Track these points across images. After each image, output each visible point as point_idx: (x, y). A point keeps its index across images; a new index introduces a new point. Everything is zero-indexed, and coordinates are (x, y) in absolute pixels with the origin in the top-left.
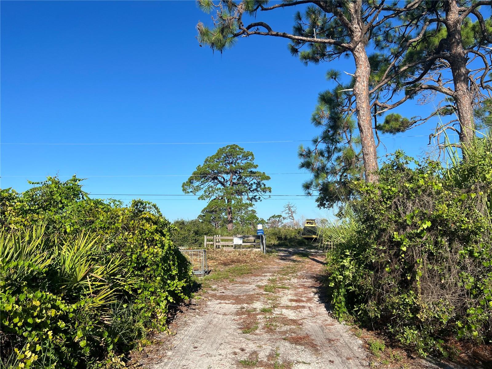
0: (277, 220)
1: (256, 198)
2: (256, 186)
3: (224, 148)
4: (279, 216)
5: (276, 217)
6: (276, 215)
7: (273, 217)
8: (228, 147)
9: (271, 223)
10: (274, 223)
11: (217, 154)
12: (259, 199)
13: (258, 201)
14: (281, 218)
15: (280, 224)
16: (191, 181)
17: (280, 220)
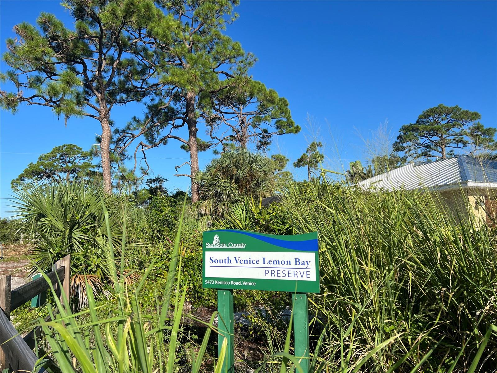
3: (60, 147)
8: (64, 146)
11: (52, 153)
16: (21, 178)
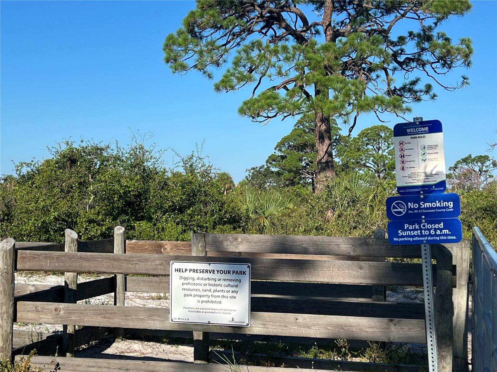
0: (477, 169)
1: (416, 88)
2: (418, 44)
4: (482, 159)
5: (473, 160)
6: (473, 157)
7: (465, 161)
9: (458, 177)
10: (466, 175)
12: (427, 92)
13: (424, 97)
14: (488, 163)
15: (482, 178)
17: (484, 169)
